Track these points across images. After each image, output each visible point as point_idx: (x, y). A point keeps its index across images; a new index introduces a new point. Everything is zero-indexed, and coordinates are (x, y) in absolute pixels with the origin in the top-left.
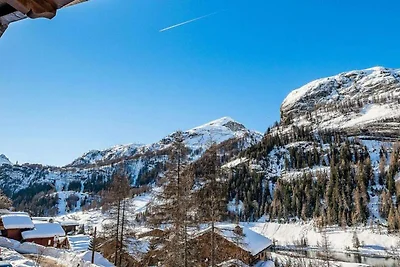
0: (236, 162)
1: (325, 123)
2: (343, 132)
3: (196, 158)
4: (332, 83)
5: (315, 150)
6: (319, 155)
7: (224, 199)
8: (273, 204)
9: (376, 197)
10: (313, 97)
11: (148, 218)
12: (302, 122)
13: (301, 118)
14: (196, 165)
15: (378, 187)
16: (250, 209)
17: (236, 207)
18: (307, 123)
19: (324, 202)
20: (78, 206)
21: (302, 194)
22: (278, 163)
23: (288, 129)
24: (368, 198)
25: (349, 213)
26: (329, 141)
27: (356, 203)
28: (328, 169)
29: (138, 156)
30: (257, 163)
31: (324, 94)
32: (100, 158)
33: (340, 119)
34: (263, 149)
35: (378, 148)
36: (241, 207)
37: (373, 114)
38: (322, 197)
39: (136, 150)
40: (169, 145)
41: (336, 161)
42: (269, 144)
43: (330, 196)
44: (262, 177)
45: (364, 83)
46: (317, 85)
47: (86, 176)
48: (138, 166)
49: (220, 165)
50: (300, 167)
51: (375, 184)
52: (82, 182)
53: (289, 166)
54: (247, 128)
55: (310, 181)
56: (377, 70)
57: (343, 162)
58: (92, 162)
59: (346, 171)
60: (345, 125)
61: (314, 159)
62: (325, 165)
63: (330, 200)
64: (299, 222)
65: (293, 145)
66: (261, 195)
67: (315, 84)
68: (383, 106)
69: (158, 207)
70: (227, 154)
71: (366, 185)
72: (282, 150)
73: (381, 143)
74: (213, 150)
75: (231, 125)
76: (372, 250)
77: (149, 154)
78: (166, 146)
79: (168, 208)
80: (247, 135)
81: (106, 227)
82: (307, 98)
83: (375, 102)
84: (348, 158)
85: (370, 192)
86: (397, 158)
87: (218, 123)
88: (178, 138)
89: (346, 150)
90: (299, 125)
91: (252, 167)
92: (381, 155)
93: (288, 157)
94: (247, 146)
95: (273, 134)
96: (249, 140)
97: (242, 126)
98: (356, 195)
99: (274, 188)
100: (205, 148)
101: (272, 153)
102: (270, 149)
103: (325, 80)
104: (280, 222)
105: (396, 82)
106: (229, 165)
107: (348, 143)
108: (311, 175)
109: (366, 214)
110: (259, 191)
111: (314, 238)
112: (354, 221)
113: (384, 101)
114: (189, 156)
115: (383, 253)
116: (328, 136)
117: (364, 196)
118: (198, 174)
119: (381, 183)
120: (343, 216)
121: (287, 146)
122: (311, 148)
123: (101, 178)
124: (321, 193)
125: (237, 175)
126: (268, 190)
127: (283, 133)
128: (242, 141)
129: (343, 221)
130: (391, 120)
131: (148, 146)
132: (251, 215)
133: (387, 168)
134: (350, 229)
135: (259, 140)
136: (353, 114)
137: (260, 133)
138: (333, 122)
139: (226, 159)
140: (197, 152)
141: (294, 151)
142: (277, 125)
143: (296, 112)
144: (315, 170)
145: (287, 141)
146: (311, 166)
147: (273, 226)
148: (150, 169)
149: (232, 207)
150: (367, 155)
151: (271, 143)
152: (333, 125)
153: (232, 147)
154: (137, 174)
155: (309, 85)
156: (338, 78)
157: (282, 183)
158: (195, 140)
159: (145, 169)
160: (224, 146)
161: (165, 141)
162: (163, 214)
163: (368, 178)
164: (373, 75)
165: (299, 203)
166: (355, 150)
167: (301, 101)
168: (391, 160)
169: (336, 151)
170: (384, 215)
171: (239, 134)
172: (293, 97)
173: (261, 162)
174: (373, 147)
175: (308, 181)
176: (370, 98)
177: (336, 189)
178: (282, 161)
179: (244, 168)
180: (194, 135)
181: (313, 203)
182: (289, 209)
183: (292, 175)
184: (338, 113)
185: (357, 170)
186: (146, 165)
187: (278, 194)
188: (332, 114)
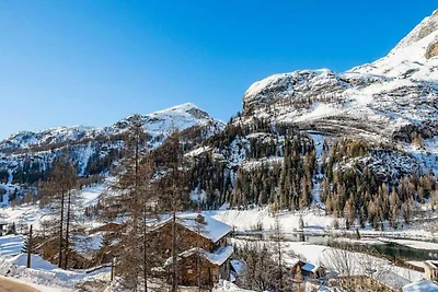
0: (199, 151)
1: (282, 117)
2: (296, 126)
3: (157, 145)
4: (289, 79)
5: (272, 141)
6: (275, 146)
7: (186, 188)
8: (234, 192)
9: (318, 185)
10: (272, 90)
11: (101, 211)
12: (262, 114)
13: (261, 110)
14: (156, 153)
15: (321, 176)
16: (212, 197)
17: (199, 196)
18: (266, 115)
19: (278, 189)
20: (6, 201)
21: (259, 183)
22: (239, 153)
23: (249, 120)
24: (313, 185)
25: (297, 199)
26: (285, 134)
27: (303, 190)
28: (282, 160)
29: (86, 141)
30: (220, 152)
31: (281, 89)
32: (34, 141)
33: (294, 113)
34: (224, 139)
35: (322, 142)
36: (203, 195)
37: (320, 111)
38: (276, 185)
39: (83, 134)
40: (125, 130)
41: (289, 152)
42: (231, 133)
43: (283, 184)
44: (224, 166)
45: (314, 82)
46: (276, 80)
47: (15, 163)
48: (87, 153)
49: (182, 153)
50: (258, 157)
51: (317, 173)
52: (10, 171)
53: (249, 156)
54: (211, 116)
55: (267, 170)
56: (325, 72)
57: (295, 154)
58: (24, 146)
59: (296, 161)
60: (297, 120)
61: (271, 150)
62: (280, 156)
63: (283, 188)
64: (256, 208)
65: (253, 135)
66: (223, 184)
67: (275, 78)
68: (328, 105)
69: (112, 199)
70: (190, 142)
71: (312, 173)
72: (244, 140)
73: (325, 137)
74: (175, 137)
75: (195, 112)
76: (314, 230)
77: (101, 139)
78: (121, 131)
79: (124, 200)
80: (210, 123)
81: (46, 224)
82: (267, 91)
83: (322, 100)
84: (299, 150)
85: (314, 180)
86: (335, 151)
87: (180, 109)
88: (136, 122)
89: (297, 142)
90: (259, 117)
91: (215, 156)
92: (324, 149)
93: (249, 147)
94: (210, 135)
95: (236, 124)
96: (213, 128)
97: (206, 114)
98: (303, 184)
99: (234, 177)
100: (166, 134)
101: (234, 143)
102: (232, 139)
103: (283, 76)
104: (240, 209)
105: (338, 84)
106: (191, 153)
107: (299, 136)
108: (268, 165)
109: (310, 199)
110: (221, 179)
111: (268, 222)
112: (301, 205)
113: (328, 100)
114: (149, 143)
115: (321, 232)
116: (284, 129)
117: (309, 184)
118: (158, 162)
119: (323, 173)
120: (293, 202)
121: (247, 137)
122: (268, 140)
123: (36, 166)
124: (276, 181)
125: (200, 164)
126: (229, 179)
127: (245, 123)
128: (205, 129)
129: (293, 206)
130: (333, 118)
131: (99, 129)
132: (213, 204)
133: (328, 160)
134: (297, 213)
135: (222, 129)
136: (304, 110)
137: (223, 122)
138: (288, 116)
139: (188, 148)
140: (158, 139)
141: (254, 141)
142: (239, 115)
143: (257, 104)
144: (271, 160)
145: (248, 132)
146: (268, 156)
147: (233, 213)
148: (102, 156)
149: (194, 196)
150: (314, 148)
151: (233, 133)
152: (288, 120)
153: (195, 134)
154: (86, 161)
155: (269, 78)
156: (294, 74)
157: (242, 172)
158: (156, 125)
159: (96, 156)
160: (187, 133)
161: (120, 125)
162: (118, 206)
163: (313, 169)
164: (322, 75)
165: (257, 191)
166: (305, 143)
167: (262, 93)
168: (331, 152)
169: (289, 144)
170: (323, 201)
171: (203, 122)
172: (255, 89)
173: (224, 151)
174: (318, 140)
175: (265, 170)
176: (318, 97)
177: (288, 178)
178: (243, 151)
179: (207, 157)
180: (155, 120)
181: (269, 191)
182: (248, 197)
183: (251, 165)
184: (293, 108)
185: (305, 161)
186: (98, 152)
187: (239, 182)
188: (287, 108)
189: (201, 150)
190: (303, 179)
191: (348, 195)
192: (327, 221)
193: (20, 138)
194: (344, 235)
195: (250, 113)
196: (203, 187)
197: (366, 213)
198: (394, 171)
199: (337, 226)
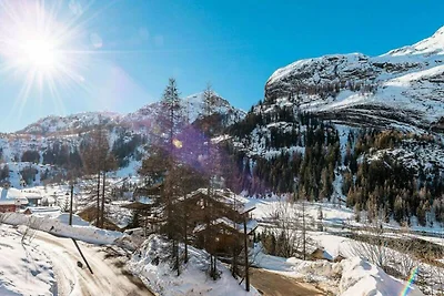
0: (219, 139)
1: (305, 105)
2: (320, 116)
4: (316, 64)
5: (293, 131)
6: (297, 136)
8: (252, 180)
9: (340, 176)
10: (296, 77)
12: (283, 102)
13: (284, 99)
15: (344, 167)
18: (289, 104)
19: (297, 179)
20: (38, 181)
21: (279, 172)
22: (259, 142)
23: (271, 109)
24: (334, 177)
25: (316, 190)
26: (307, 123)
27: (324, 181)
28: (302, 150)
29: (111, 126)
30: (240, 141)
31: (307, 75)
33: (318, 102)
34: (243, 129)
35: (347, 132)
37: (348, 100)
38: (296, 175)
39: (108, 119)
40: (148, 117)
42: (251, 122)
44: (244, 155)
45: (344, 68)
46: (301, 65)
47: (45, 145)
49: (203, 141)
50: (278, 147)
51: (340, 165)
52: (41, 153)
53: (268, 145)
54: (231, 105)
55: (287, 160)
57: (317, 145)
58: (53, 129)
60: (322, 109)
61: (291, 139)
62: (300, 145)
63: (302, 178)
64: (274, 196)
65: (273, 125)
67: (300, 63)
68: (358, 93)
70: (211, 130)
71: (334, 165)
72: (264, 129)
73: (351, 128)
75: (215, 100)
77: (125, 125)
80: (231, 111)
82: (291, 77)
83: (351, 88)
85: (336, 172)
86: (361, 142)
89: (319, 131)
90: (282, 105)
91: (236, 144)
92: (349, 139)
93: (269, 136)
94: (230, 123)
95: (257, 113)
96: (233, 117)
97: (226, 102)
98: (323, 176)
99: (254, 166)
101: (255, 131)
102: (253, 127)
103: (308, 61)
104: (257, 197)
105: (371, 70)
106: (212, 141)
107: (323, 126)
108: (288, 155)
109: (330, 190)
110: (240, 168)
112: (320, 196)
113: (358, 87)
116: (306, 118)
119: (346, 164)
120: (312, 193)
121: (268, 126)
122: (290, 129)
123: (65, 149)
124: (296, 171)
126: (248, 167)
127: (266, 112)
129: (312, 196)
130: (361, 107)
134: (316, 203)
135: (242, 118)
136: (330, 98)
137: (243, 111)
138: (313, 104)
141: (273, 130)
142: (260, 104)
143: (280, 92)
144: (293, 148)
145: (269, 121)
146: (289, 146)
148: (126, 141)
150: (338, 139)
151: (255, 120)
152: (312, 109)
154: (111, 146)
155: (295, 64)
156: (321, 59)
157: (261, 161)
161: (143, 112)
163: (335, 160)
165: (276, 180)
166: (329, 133)
167: (285, 80)
169: (312, 134)
170: (345, 193)
171: (224, 110)
172: (278, 76)
173: (244, 140)
174: (343, 130)
175: (285, 157)
177: (309, 169)
178: (263, 140)
179: (227, 146)
181: (288, 180)
182: (266, 185)
183: (271, 153)
184: (318, 96)
185: (328, 151)
186: (122, 138)
187: (258, 171)
188: (312, 97)
189: (221, 138)
190: (324, 171)
191: (373, 188)
192: (346, 214)
193: (49, 121)
194: (365, 229)
195: (271, 102)
197: (392, 207)
198: (428, 165)
199: (358, 219)
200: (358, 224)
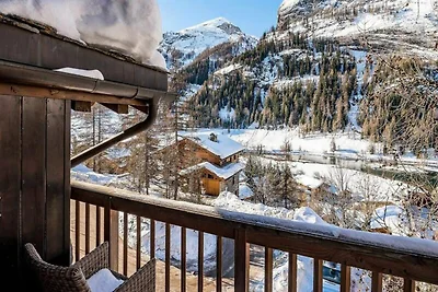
0: (229, 69)
1: (321, 31)
2: (336, 42)
3: (188, 62)
5: (307, 58)
6: (310, 64)
8: (263, 111)
9: (356, 106)
12: (298, 28)
13: (298, 23)
14: (188, 70)
15: (360, 97)
16: (242, 115)
17: (226, 114)
18: (302, 29)
19: (311, 110)
21: (291, 103)
22: (271, 71)
23: (283, 36)
24: (349, 107)
25: (330, 121)
26: (322, 50)
27: (338, 112)
28: (317, 79)
30: (251, 70)
33: (334, 27)
34: (255, 57)
36: (233, 114)
38: (309, 106)
41: (326, 71)
42: (263, 50)
43: (316, 105)
44: (255, 85)
49: (213, 71)
50: (292, 75)
51: (356, 94)
53: (282, 74)
54: (243, 31)
55: (299, 90)
57: (332, 73)
59: (333, 81)
60: (338, 34)
61: (306, 68)
62: (315, 74)
63: (316, 109)
64: (286, 128)
65: (287, 52)
66: (252, 103)
68: (376, 16)
70: (221, 59)
71: (349, 94)
72: (276, 57)
74: (206, 55)
75: (226, 27)
76: (346, 154)
80: (242, 39)
83: (370, 11)
84: (337, 68)
85: (351, 102)
87: (212, 24)
88: (168, 39)
89: (336, 59)
90: (295, 31)
91: (246, 74)
92: (367, 67)
93: (282, 64)
94: (242, 51)
95: (269, 40)
96: (244, 45)
97: (238, 29)
98: (339, 105)
99: (266, 96)
100: (199, 50)
101: (266, 60)
102: (264, 55)
104: (269, 129)
106: (222, 71)
107: (339, 53)
108: (301, 84)
109: (345, 121)
110: (251, 99)
111: (298, 143)
112: (334, 128)
113: (378, 10)
114: (180, 60)
115: (354, 156)
116: (322, 45)
117: (346, 105)
119: (362, 93)
120: (325, 124)
121: (281, 54)
122: (303, 57)
124: (308, 102)
125: (230, 82)
126: (259, 98)
127: (279, 39)
128: (237, 46)
129: (325, 128)
130: (381, 31)
132: (241, 122)
133: (370, 79)
134: (330, 135)
135: (254, 45)
136: (347, 23)
137: (255, 37)
138: (327, 29)
139: (219, 65)
140: (189, 56)
141: (289, 57)
142: (273, 30)
143: (294, 17)
144: (304, 79)
145: (282, 48)
146: (302, 74)
147: (262, 132)
149: (223, 114)
150: (354, 67)
151: (267, 49)
152: (328, 34)
153: (226, 51)
157: (273, 91)
158: (187, 42)
160: (217, 50)
163: (351, 89)
165: (289, 110)
166: (345, 60)
167: (299, 4)
169: (327, 61)
170: (360, 124)
171: (234, 38)
173: (255, 69)
176: (366, 7)
177: (322, 99)
178: (275, 69)
179: (237, 76)
180: (186, 37)
181: (300, 111)
182: (278, 116)
183: (283, 83)
184: (334, 20)
185: (343, 80)
187: (269, 102)
188: (328, 21)
189: (231, 68)
191: (390, 119)
192: (362, 145)
195: (284, 28)
196: (233, 106)
199: (372, 152)
200: (373, 156)
